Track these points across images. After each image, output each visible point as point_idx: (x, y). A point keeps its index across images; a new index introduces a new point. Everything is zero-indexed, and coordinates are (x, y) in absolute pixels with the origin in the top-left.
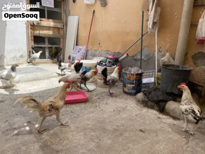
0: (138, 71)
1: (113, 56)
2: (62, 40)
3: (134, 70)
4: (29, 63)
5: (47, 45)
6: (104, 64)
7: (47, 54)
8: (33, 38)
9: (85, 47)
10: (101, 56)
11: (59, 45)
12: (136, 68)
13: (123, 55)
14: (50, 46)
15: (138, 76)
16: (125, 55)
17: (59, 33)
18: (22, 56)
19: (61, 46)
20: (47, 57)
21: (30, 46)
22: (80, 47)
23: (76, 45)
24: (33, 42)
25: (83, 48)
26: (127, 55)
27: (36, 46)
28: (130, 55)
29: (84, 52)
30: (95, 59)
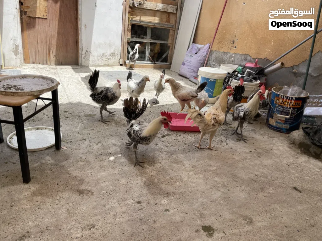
0: (301, 93)
1: (256, 64)
2: (171, 32)
3: (292, 91)
4: (121, 65)
5: (148, 40)
6: (240, 76)
7: (147, 53)
8: (130, 28)
9: (207, 45)
10: (233, 62)
11: (167, 40)
12: (296, 88)
13: (273, 64)
14: (153, 41)
15: (300, 102)
16: (278, 65)
17: (169, 22)
18: (113, 55)
19: (169, 42)
20: (147, 58)
21: (126, 41)
22: (199, 46)
23: (194, 42)
24: (130, 34)
25: (203, 48)
26: (282, 64)
27: (134, 39)
28: (286, 66)
29: (205, 54)
30: (222, 66)
